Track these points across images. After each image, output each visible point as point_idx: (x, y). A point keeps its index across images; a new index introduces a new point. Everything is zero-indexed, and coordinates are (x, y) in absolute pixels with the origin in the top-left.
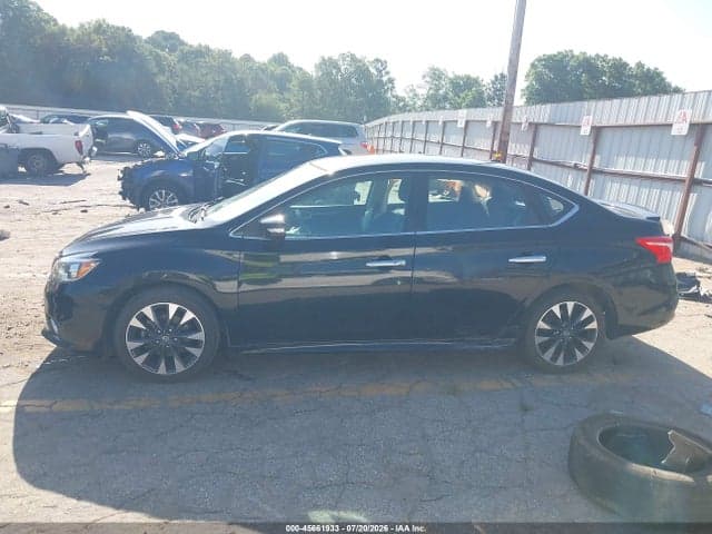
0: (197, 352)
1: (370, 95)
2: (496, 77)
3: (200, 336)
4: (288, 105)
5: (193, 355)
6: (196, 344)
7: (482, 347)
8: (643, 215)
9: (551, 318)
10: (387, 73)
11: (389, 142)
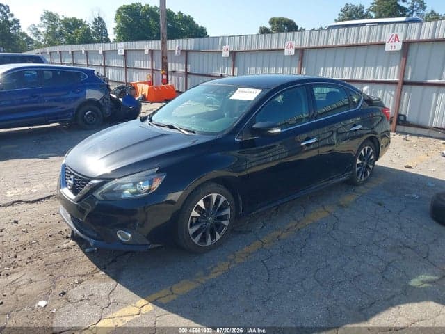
0: (227, 223)
2: (96, 19)
5: (225, 225)
9: (361, 157)
10: (12, 15)
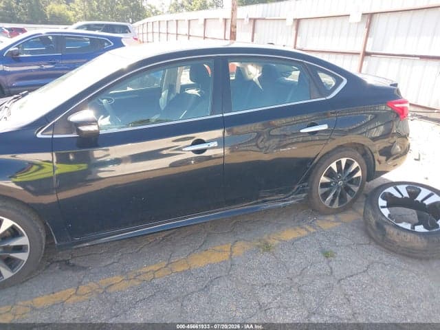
0: (23, 256)
1: (132, 4)
3: (23, 241)
4: (74, 12)
5: (21, 260)
6: (19, 249)
7: (281, 204)
8: (387, 84)
9: (330, 174)
11: (150, 36)
